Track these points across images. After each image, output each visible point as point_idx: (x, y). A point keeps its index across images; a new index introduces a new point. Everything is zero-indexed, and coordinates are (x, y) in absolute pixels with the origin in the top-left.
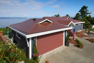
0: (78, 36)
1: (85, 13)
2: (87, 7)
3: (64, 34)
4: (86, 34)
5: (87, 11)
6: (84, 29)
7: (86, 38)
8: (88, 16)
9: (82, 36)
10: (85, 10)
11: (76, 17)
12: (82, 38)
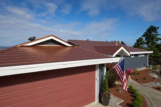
0: (136, 80)
1: (153, 38)
2: (158, 28)
3: (97, 72)
4: (156, 76)
5: (158, 35)
6: (151, 66)
7: (154, 85)
8: (160, 43)
9: (145, 79)
10: (153, 33)
11: (136, 46)
12: (146, 84)
